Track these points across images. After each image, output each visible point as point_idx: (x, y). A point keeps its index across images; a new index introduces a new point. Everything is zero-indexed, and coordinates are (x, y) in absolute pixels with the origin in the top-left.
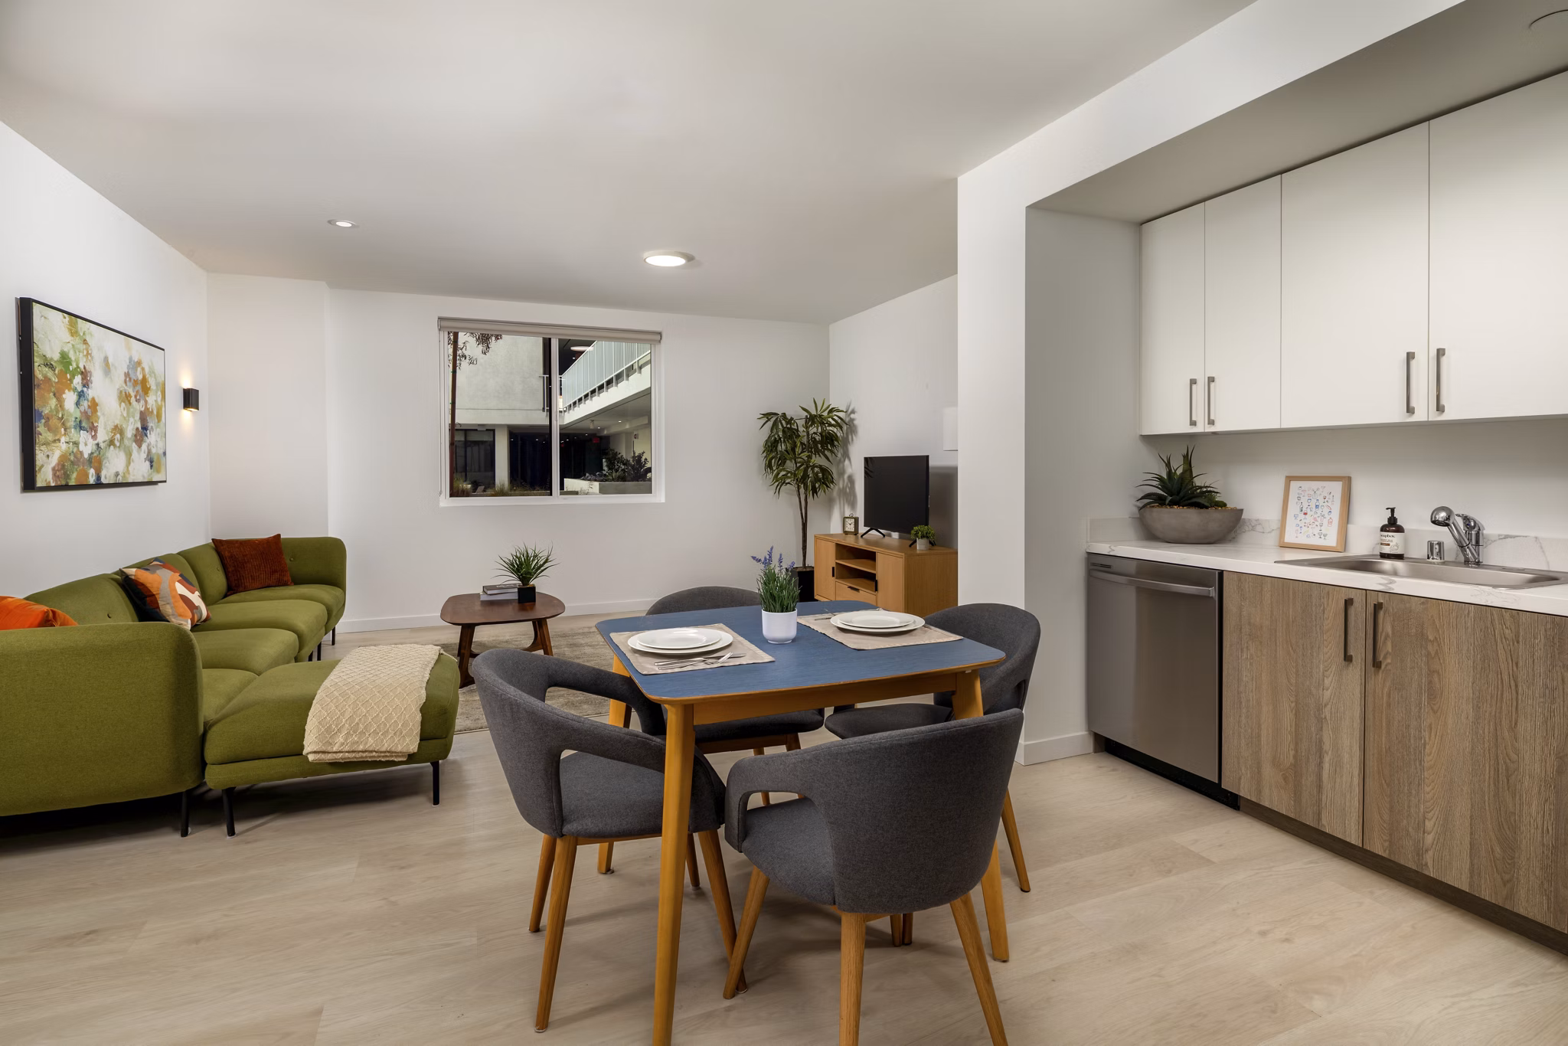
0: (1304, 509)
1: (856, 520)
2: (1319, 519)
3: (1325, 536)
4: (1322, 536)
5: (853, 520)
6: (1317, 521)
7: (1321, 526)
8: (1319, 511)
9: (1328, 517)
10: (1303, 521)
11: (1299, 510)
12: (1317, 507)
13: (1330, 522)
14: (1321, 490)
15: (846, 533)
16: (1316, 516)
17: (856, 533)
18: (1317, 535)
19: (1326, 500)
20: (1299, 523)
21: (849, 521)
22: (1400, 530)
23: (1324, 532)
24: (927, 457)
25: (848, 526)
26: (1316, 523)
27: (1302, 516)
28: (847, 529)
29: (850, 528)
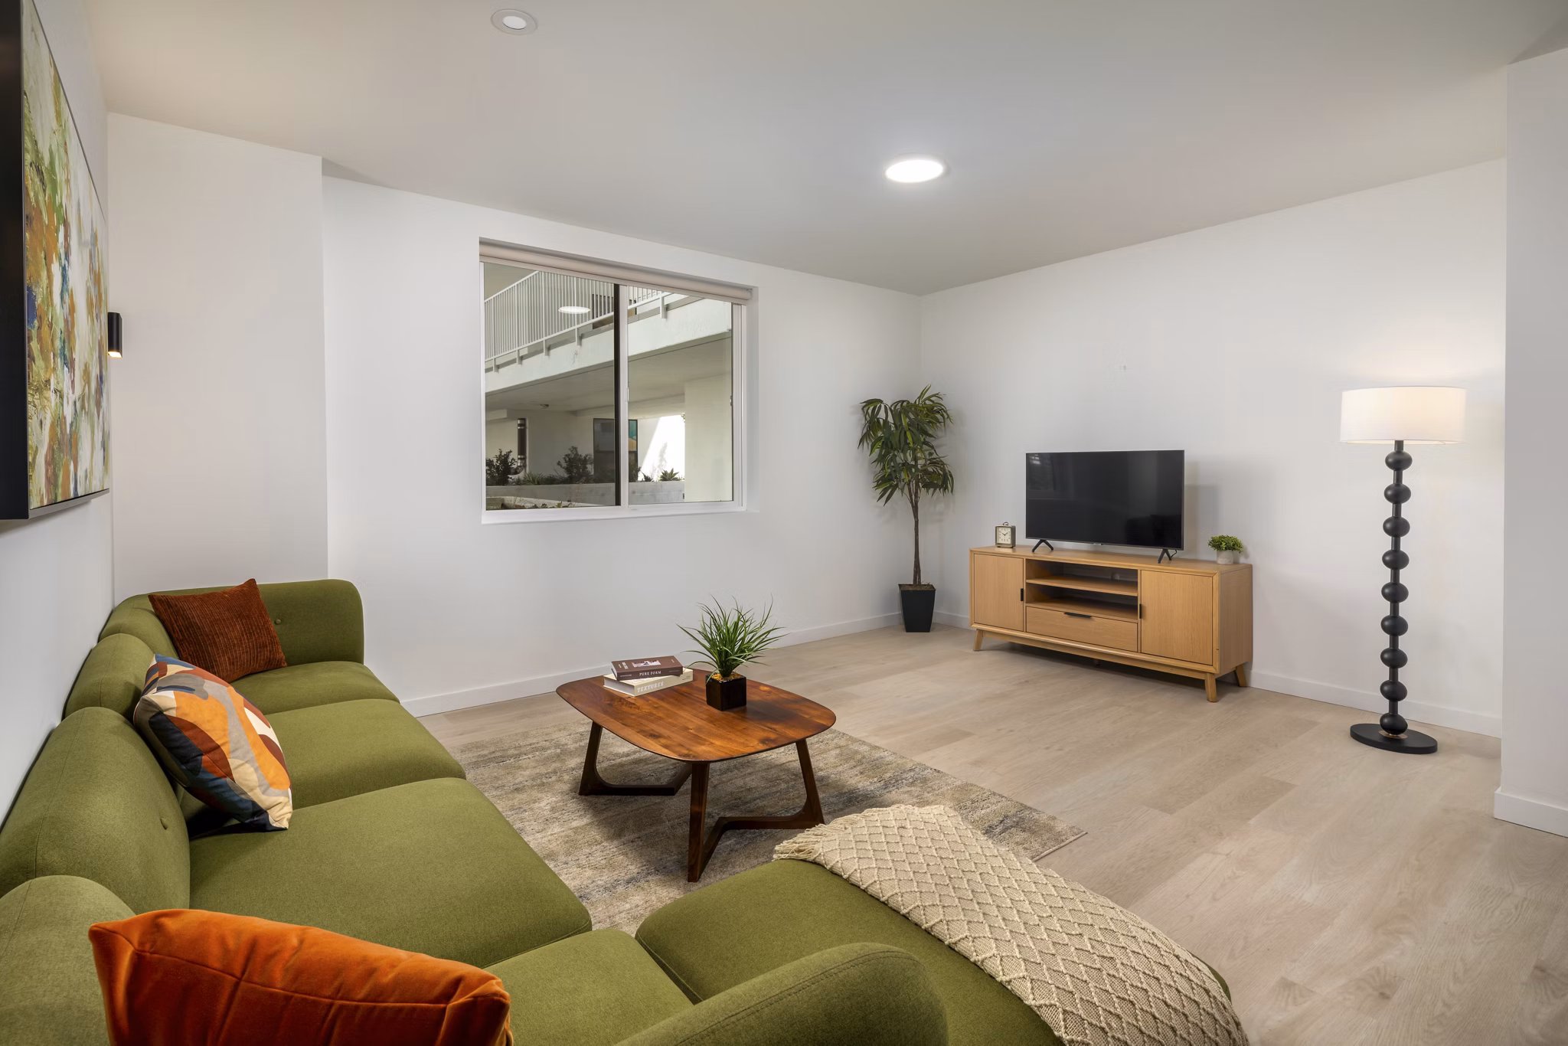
1: (1013, 530)
5: (1009, 530)
15: (999, 546)
17: (1013, 545)
21: (1002, 531)
24: (1181, 453)
25: (1002, 536)
28: (1000, 541)
29: (1006, 539)
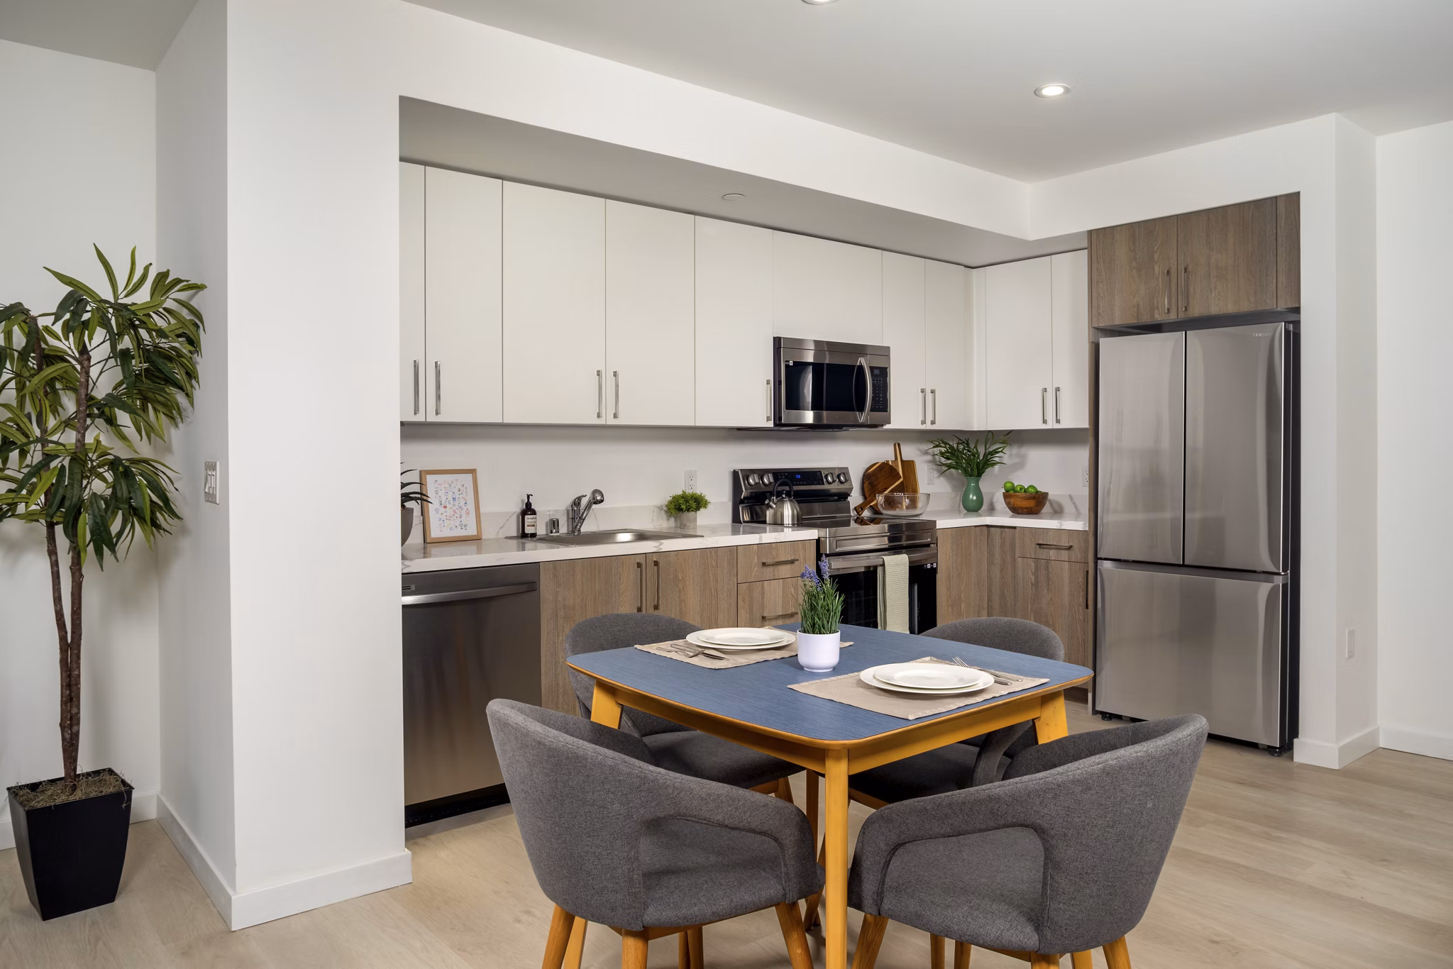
0: (443, 503)
2: (457, 511)
3: (465, 526)
4: (463, 527)
6: (455, 512)
7: (461, 517)
8: (457, 503)
9: (465, 508)
10: (445, 514)
11: (438, 504)
12: (454, 499)
13: (468, 513)
14: (455, 482)
16: (455, 508)
18: (458, 526)
19: (460, 492)
20: (440, 516)
22: (534, 513)
23: (464, 523)
26: (456, 515)
27: (442, 510)
